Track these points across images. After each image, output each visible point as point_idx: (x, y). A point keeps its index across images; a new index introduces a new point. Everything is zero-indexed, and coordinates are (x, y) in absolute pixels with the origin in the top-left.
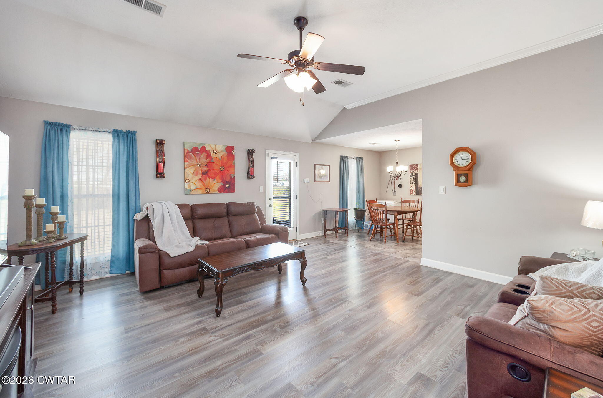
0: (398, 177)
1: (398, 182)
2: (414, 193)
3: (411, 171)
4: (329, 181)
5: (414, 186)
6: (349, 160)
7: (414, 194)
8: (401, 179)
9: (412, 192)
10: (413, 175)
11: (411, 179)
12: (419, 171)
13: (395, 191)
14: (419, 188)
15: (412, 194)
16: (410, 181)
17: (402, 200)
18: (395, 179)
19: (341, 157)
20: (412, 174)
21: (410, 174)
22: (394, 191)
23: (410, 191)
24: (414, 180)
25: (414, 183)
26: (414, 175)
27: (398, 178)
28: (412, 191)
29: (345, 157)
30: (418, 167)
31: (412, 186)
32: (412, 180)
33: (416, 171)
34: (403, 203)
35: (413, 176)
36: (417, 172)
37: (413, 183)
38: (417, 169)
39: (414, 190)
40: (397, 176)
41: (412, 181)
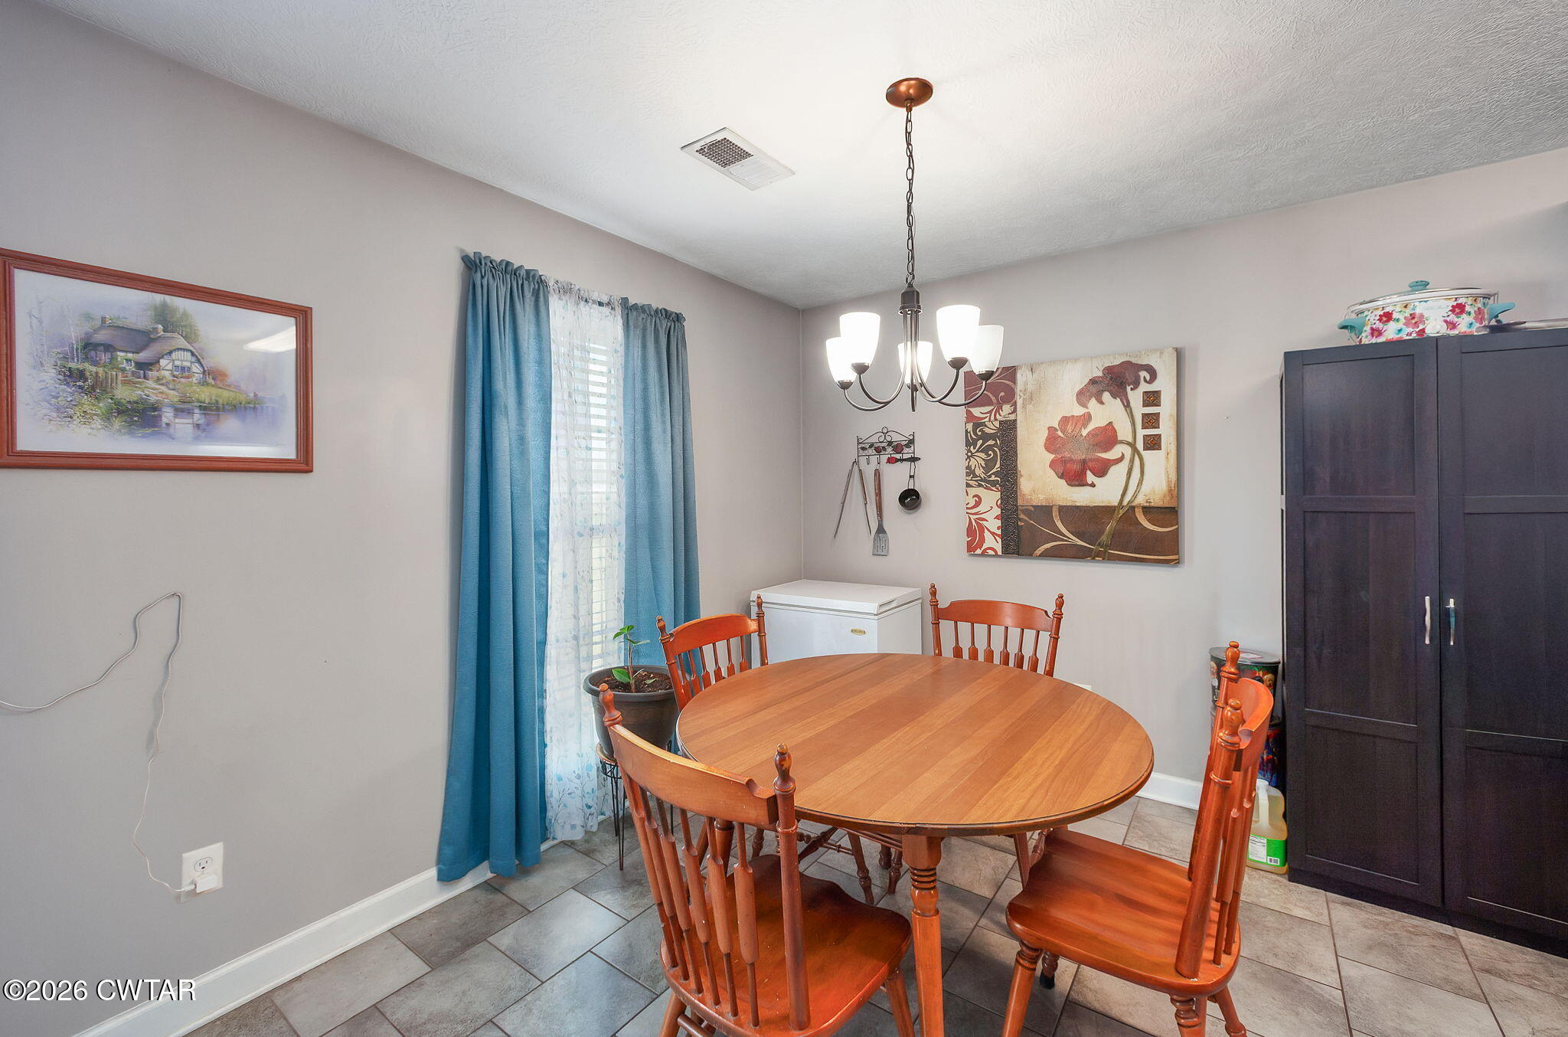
0: (898, 448)
1: (896, 480)
2: (993, 543)
3: (976, 411)
4: (303, 463)
5: (991, 499)
6: (559, 311)
7: (991, 552)
8: (914, 459)
9: (982, 540)
10: (987, 430)
11: (973, 462)
12: (1024, 407)
13: (881, 530)
14: (1022, 516)
15: (979, 551)
16: (970, 472)
17: (935, 604)
18: (884, 458)
19: (472, 265)
20: (976, 426)
21: (970, 427)
22: (874, 528)
23: (970, 531)
24: (988, 465)
25: (994, 483)
26: (992, 437)
27: (898, 456)
28: (982, 528)
29: (507, 269)
30: (1015, 382)
31: (978, 504)
32: (978, 461)
33: (1007, 409)
34: (946, 626)
35: (985, 437)
36: (1012, 417)
37: (986, 483)
38: (1010, 397)
39: (993, 524)
40: (890, 443)
41: (979, 472)
